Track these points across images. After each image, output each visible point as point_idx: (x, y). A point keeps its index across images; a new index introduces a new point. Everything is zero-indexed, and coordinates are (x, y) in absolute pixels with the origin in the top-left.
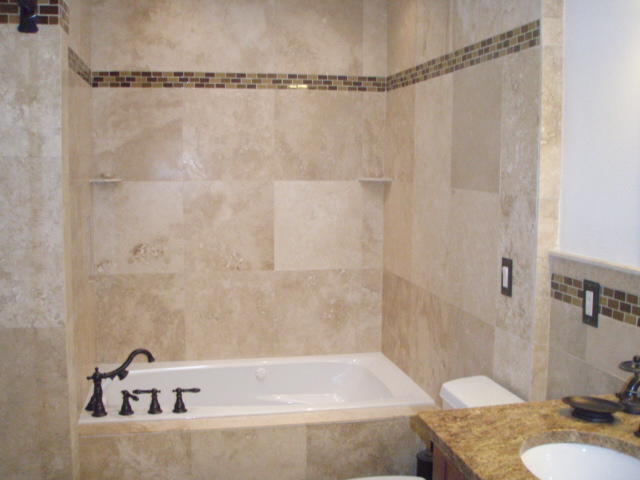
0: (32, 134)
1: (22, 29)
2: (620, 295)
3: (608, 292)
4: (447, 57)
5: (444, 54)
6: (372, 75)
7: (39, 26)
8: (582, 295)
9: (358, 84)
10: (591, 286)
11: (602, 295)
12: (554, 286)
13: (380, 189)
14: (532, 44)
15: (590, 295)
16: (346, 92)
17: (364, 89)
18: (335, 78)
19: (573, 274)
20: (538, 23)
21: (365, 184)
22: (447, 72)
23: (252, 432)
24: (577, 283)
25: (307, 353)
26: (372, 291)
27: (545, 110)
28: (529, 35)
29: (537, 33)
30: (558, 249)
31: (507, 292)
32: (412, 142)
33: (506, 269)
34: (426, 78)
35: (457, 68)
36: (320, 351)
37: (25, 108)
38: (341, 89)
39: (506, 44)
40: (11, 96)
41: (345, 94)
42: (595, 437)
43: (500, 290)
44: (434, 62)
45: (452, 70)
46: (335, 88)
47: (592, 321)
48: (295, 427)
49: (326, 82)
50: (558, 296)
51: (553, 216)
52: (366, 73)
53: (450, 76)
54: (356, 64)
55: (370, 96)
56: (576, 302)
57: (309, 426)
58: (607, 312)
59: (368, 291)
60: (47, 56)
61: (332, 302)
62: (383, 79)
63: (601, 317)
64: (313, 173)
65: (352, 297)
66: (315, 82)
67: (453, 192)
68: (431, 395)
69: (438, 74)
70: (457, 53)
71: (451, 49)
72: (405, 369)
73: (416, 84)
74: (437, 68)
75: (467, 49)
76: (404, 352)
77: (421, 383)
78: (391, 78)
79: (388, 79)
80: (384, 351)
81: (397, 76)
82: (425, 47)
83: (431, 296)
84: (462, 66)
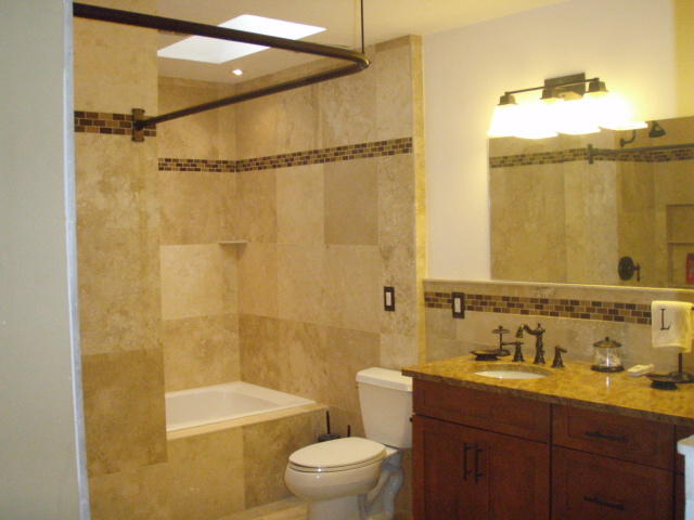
0: (141, 213)
1: (134, 139)
2: (479, 297)
3: (470, 296)
4: (316, 152)
5: (312, 149)
6: (225, 159)
7: (146, 137)
8: (453, 302)
9: (215, 167)
10: (461, 296)
11: (466, 299)
12: (426, 299)
13: (236, 250)
14: (406, 151)
15: (458, 302)
16: (208, 174)
17: (219, 171)
18: (198, 161)
19: (441, 290)
20: (411, 139)
21: (223, 246)
22: (316, 162)
23: (206, 436)
24: (446, 295)
25: (187, 387)
26: (231, 331)
27: (417, 193)
28: (404, 146)
29: (410, 145)
30: (427, 277)
31: (390, 308)
32: (275, 213)
33: (389, 294)
34: (289, 165)
35: (328, 160)
36: (197, 385)
37: (136, 194)
38: (204, 170)
39: (381, 149)
40: (127, 186)
41: (206, 175)
43: (383, 307)
44: (300, 154)
45: (322, 161)
46: (199, 170)
47: (461, 315)
48: (234, 429)
49: (191, 166)
50: (431, 306)
51: (423, 256)
52: (221, 158)
53: (320, 166)
54: (214, 151)
55: (224, 176)
56: (447, 307)
57: (244, 427)
58: (470, 308)
59: (228, 332)
60: (149, 158)
61: (203, 342)
62: (232, 162)
63: (467, 313)
64: (185, 239)
65: (217, 338)
66: (186, 165)
67: (328, 247)
68: (311, 398)
69: (305, 163)
70: (327, 150)
71: (320, 147)
72: (275, 386)
73: (277, 170)
74: (304, 158)
75: (339, 149)
76: (272, 374)
77: (297, 392)
78: (242, 161)
79: (238, 162)
80: (243, 379)
81: (251, 160)
82: (288, 142)
83: (305, 325)
84: (333, 160)
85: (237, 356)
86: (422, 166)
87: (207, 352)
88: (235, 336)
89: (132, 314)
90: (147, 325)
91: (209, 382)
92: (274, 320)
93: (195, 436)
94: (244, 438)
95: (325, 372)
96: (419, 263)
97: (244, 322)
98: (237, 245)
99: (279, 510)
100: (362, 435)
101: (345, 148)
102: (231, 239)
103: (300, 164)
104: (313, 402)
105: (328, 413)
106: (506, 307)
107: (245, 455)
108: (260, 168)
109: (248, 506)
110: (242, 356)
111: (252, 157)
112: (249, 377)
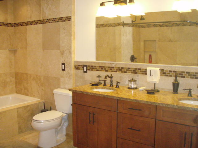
2: (92, 66)
3: (89, 66)
4: (40, 20)
5: (39, 20)
6: (10, 23)
8: (84, 68)
10: (86, 66)
11: (88, 67)
12: (75, 67)
13: (14, 52)
14: (69, 20)
15: (85, 68)
16: (4, 27)
17: (8, 26)
19: (80, 64)
20: (71, 17)
21: (10, 50)
22: (40, 24)
24: (82, 66)
27: (73, 33)
28: (69, 19)
29: (70, 19)
30: (75, 60)
31: (64, 70)
32: (26, 40)
33: (63, 66)
34: (31, 25)
35: (44, 23)
36: (2, 95)
38: (3, 26)
39: (61, 20)
42: (98, 88)
43: (61, 69)
44: (35, 21)
45: (42, 23)
46: (1, 26)
47: (86, 72)
48: (14, 109)
50: (77, 69)
51: (74, 54)
52: (9, 22)
53: (41, 25)
54: (6, 20)
55: (10, 28)
56: (81, 69)
58: (89, 70)
62: (12, 24)
63: (88, 71)
65: (8, 80)
67: (43, 51)
68: (38, 98)
69: (36, 24)
70: (44, 20)
71: (41, 19)
72: (27, 95)
73: (27, 26)
74: (36, 23)
75: (47, 19)
76: (26, 91)
77: (34, 96)
78: (16, 23)
79: (14, 24)
80: (17, 92)
81: (19, 23)
82: (31, 17)
83: (37, 76)
84: (46, 23)
85: (14, 86)
86: (74, 25)
87: (5, 84)
88: (13, 79)
91: (5, 94)
92: (26, 74)
94: (18, 112)
95: (43, 90)
96: (73, 56)
97: (16, 74)
98: (14, 50)
99: (29, 134)
100: (55, 109)
101: (50, 19)
102: (12, 48)
103: (35, 24)
104: (39, 99)
105: (44, 103)
106: (100, 69)
107: (18, 117)
108: (22, 26)
109: (19, 133)
110: (16, 85)
111: (19, 22)
112: (19, 92)
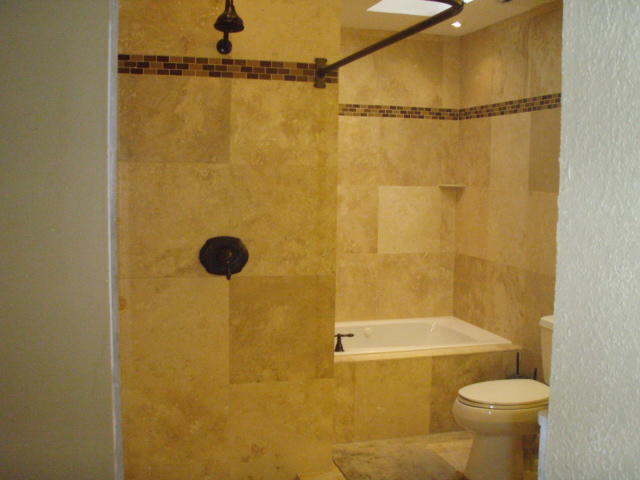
0: (320, 152)
1: (316, 86)
4: (525, 100)
5: (523, 98)
6: (449, 108)
7: (327, 84)
9: (439, 114)
13: (455, 193)
16: (430, 121)
17: (443, 118)
18: (421, 109)
21: (443, 189)
22: (525, 110)
23: (396, 362)
25: (400, 317)
26: (446, 269)
32: (489, 159)
34: (502, 113)
35: (535, 109)
36: (409, 315)
37: (317, 135)
38: (427, 117)
40: (309, 127)
41: (427, 122)
44: (511, 103)
45: (529, 110)
46: (422, 117)
48: (425, 358)
49: (414, 113)
52: (445, 106)
53: (527, 115)
54: (438, 100)
55: (447, 123)
57: (434, 358)
59: (443, 269)
60: (331, 103)
61: (419, 277)
62: (456, 110)
64: (407, 180)
65: (432, 274)
66: (410, 113)
67: (531, 194)
68: (508, 338)
69: (516, 112)
70: (535, 99)
71: (528, 96)
72: (479, 323)
73: (492, 117)
74: (514, 107)
75: (544, 97)
76: (478, 312)
77: (497, 331)
78: (464, 110)
79: (461, 111)
80: (455, 314)
81: (471, 109)
82: (502, 92)
83: (508, 267)
84: (539, 109)
85: (450, 293)
87: (422, 287)
88: (450, 274)
89: (307, 243)
90: (321, 254)
91: (422, 314)
92: (483, 262)
93: (387, 360)
94: (433, 368)
95: (522, 314)
97: (459, 259)
98: (456, 189)
99: (460, 439)
100: (542, 381)
101: (550, 96)
102: (449, 183)
103: (511, 112)
104: (509, 342)
105: (518, 354)
107: (433, 384)
108: (478, 116)
109: (432, 431)
110: (455, 292)
111: (472, 106)
112: (459, 313)
